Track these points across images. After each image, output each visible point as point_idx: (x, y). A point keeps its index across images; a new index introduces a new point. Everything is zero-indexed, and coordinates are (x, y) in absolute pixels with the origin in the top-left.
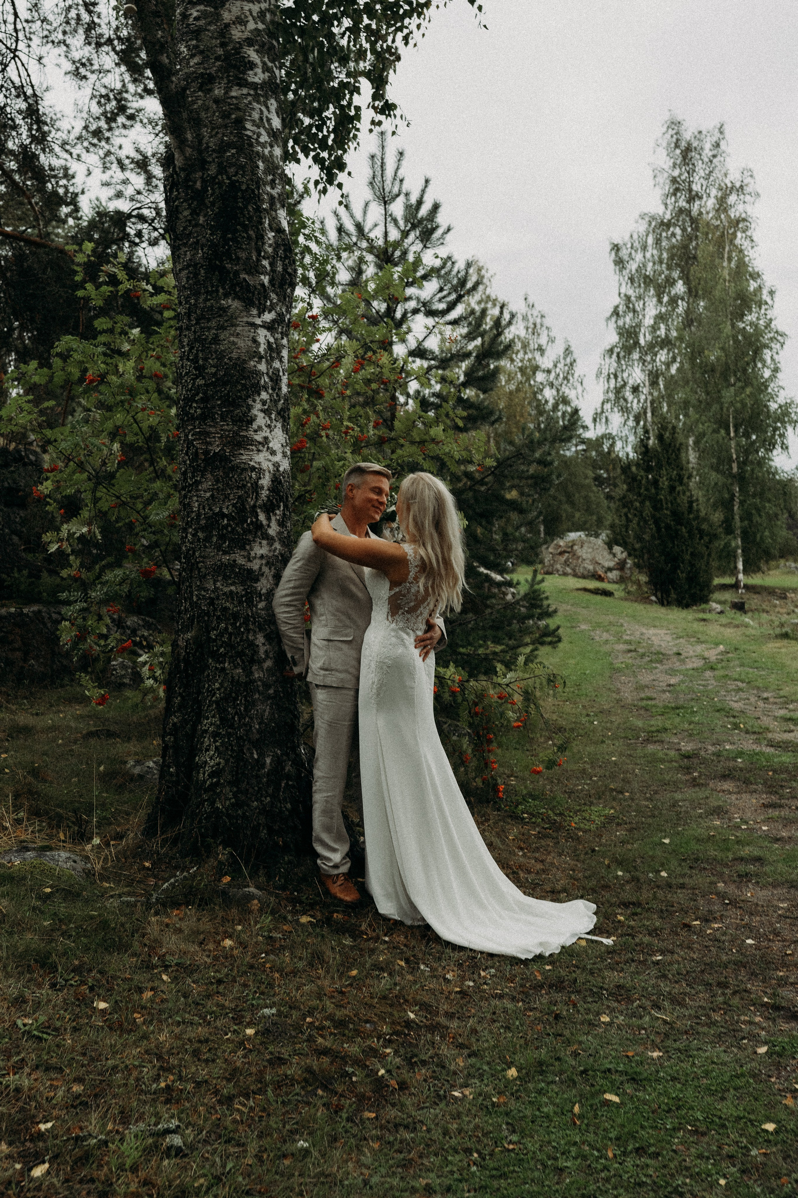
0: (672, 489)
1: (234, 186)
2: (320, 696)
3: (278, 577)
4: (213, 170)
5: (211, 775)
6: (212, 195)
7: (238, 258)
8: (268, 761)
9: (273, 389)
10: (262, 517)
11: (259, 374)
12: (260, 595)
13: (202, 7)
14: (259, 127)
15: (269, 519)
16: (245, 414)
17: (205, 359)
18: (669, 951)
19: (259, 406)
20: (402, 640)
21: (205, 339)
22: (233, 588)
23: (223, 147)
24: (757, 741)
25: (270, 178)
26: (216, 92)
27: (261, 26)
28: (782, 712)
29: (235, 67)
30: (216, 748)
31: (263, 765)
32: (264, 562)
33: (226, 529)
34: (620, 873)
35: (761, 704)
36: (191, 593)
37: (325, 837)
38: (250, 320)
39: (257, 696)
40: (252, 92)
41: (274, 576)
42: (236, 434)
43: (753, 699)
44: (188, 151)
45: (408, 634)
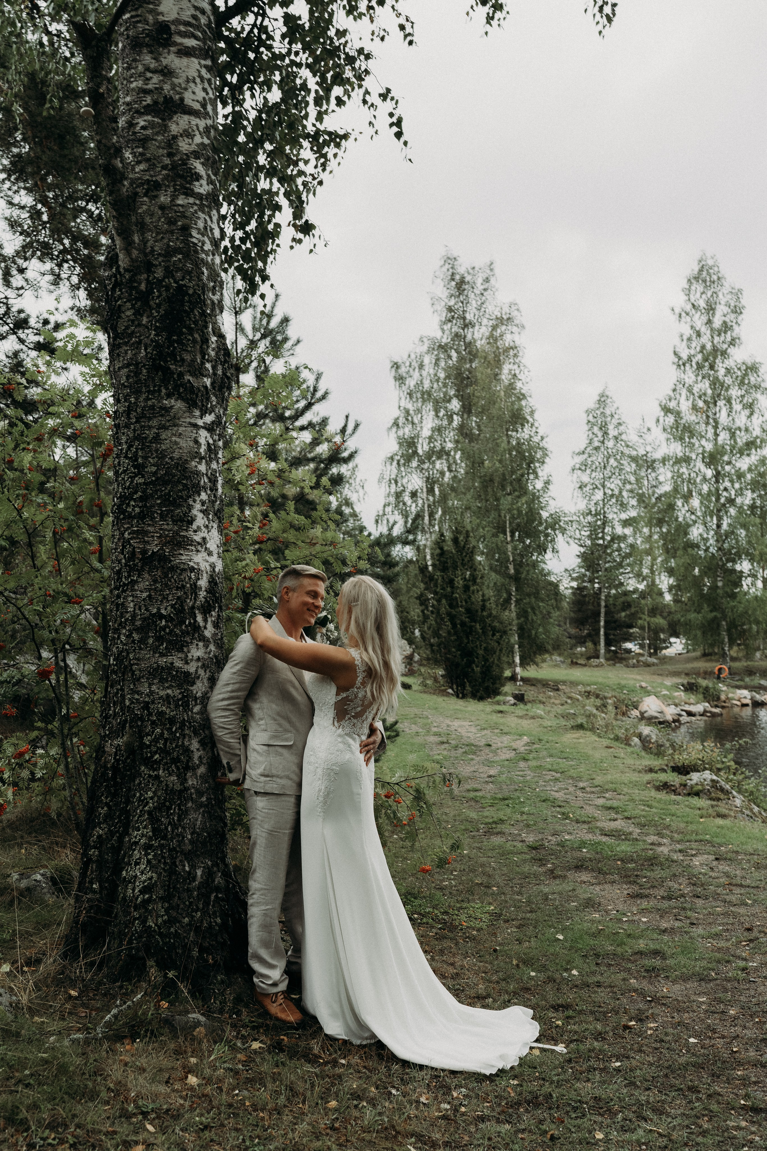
0: (466, 588)
1: (181, 290)
2: (260, 803)
3: (213, 681)
4: (159, 273)
5: (142, 892)
6: (158, 297)
7: (183, 360)
8: (199, 872)
9: (211, 490)
10: (199, 618)
11: (198, 473)
12: (196, 699)
13: (149, 118)
14: (203, 235)
15: (205, 620)
16: (186, 514)
17: (145, 458)
18: (623, 1056)
19: (198, 506)
20: (349, 746)
21: (146, 438)
22: (169, 691)
23: (169, 253)
24: (591, 831)
25: (212, 284)
26: (162, 199)
27: (206, 141)
28: (601, 802)
29: (182, 177)
30: (149, 862)
31: (194, 879)
32: (200, 664)
33: (164, 630)
34: (533, 974)
35: (579, 793)
36: (123, 697)
37: (264, 953)
38: (193, 421)
39: (190, 804)
40: (198, 202)
41: (209, 679)
42: (177, 533)
43: (572, 789)
44: (135, 253)
45: (354, 739)
